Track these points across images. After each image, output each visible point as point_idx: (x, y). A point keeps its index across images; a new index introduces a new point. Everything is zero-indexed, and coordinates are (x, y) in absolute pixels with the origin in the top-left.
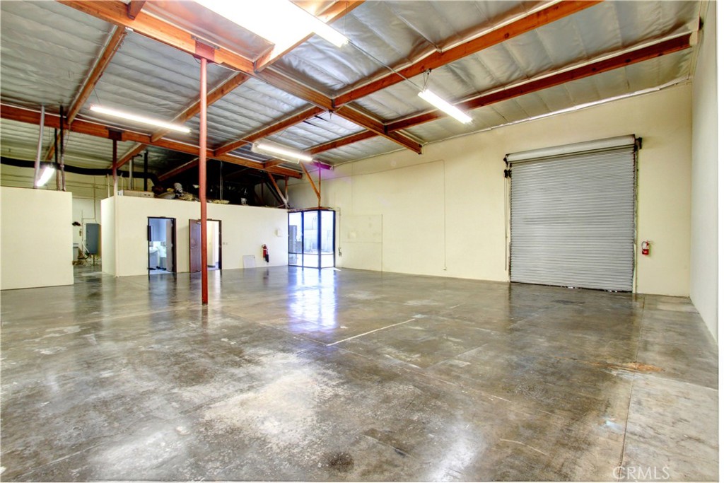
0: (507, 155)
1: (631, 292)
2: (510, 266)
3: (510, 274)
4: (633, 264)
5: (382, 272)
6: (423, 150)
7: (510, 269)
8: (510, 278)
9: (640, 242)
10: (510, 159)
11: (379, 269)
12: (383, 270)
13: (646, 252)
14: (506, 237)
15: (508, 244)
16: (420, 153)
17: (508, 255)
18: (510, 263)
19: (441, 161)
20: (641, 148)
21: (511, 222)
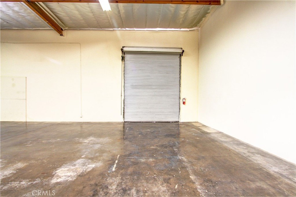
0: (123, 47)
1: (179, 122)
2: (124, 113)
3: (124, 117)
4: (180, 109)
5: (26, 122)
6: (64, 33)
7: (124, 115)
8: (124, 119)
9: (182, 98)
10: (125, 49)
11: (24, 120)
12: (27, 121)
13: (184, 103)
14: (121, 96)
15: (123, 100)
16: (62, 35)
17: (123, 106)
18: (124, 110)
19: (79, 44)
20: (182, 55)
21: (124, 87)
